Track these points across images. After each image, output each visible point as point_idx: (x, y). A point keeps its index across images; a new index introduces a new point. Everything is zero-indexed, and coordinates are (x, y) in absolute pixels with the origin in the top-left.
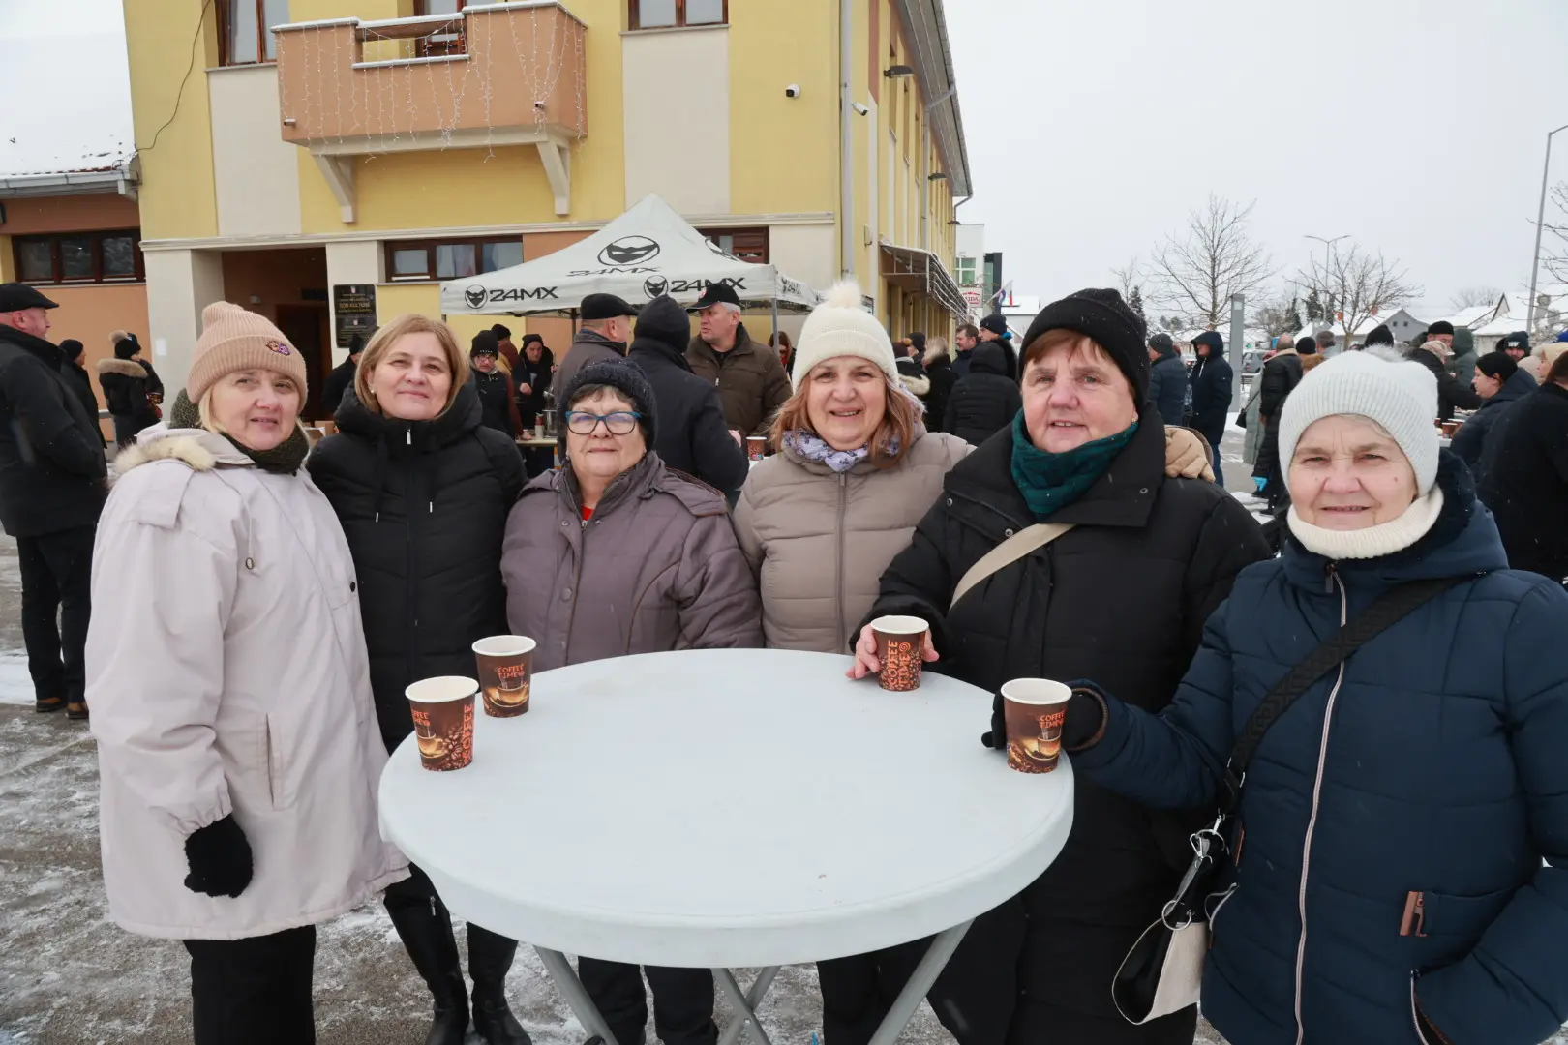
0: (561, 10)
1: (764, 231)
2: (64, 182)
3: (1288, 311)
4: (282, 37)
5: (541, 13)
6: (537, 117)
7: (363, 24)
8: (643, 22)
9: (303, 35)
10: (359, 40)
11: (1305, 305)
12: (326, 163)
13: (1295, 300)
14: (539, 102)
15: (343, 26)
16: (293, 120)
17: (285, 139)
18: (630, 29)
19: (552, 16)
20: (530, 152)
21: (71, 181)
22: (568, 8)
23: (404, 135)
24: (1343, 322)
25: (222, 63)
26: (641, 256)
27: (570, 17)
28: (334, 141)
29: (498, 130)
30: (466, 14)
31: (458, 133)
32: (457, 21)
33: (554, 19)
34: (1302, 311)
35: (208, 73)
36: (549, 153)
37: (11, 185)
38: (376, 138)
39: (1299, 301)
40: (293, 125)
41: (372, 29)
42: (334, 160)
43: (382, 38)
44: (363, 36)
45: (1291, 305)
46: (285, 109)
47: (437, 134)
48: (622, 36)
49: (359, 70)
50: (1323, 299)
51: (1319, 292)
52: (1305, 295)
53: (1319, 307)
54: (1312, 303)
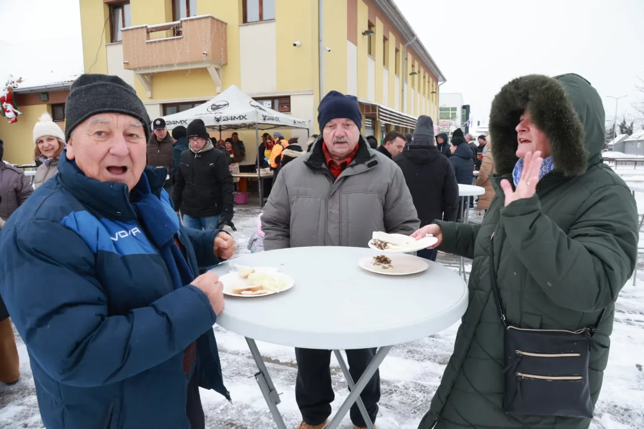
0: (212, 18)
1: (288, 97)
2: (62, 85)
3: (611, 130)
4: (124, 32)
5: (205, 20)
6: (204, 58)
7: (149, 26)
8: (249, 20)
9: (130, 31)
10: (148, 32)
11: (619, 127)
12: (140, 76)
13: (614, 125)
14: (204, 52)
15: (142, 28)
16: (127, 62)
17: (125, 68)
18: (243, 23)
19: (209, 20)
20: (204, 71)
21: (65, 85)
22: (216, 17)
23: (162, 66)
25: (112, 42)
26: (221, 108)
27: (218, 20)
28: (140, 68)
29: (193, 63)
30: (182, 21)
31: (180, 64)
32: (178, 24)
33: (210, 22)
34: (618, 130)
35: (106, 45)
36: (212, 70)
37: (47, 87)
38: (153, 67)
39: (616, 126)
40: (128, 63)
41: (152, 28)
42: (143, 75)
43: (155, 31)
44: (149, 31)
45: (612, 127)
46: (125, 58)
47: (172, 65)
48: (239, 26)
49: (147, 43)
50: (628, 124)
51: (626, 121)
52: (619, 122)
53: (626, 128)
54: (623, 126)
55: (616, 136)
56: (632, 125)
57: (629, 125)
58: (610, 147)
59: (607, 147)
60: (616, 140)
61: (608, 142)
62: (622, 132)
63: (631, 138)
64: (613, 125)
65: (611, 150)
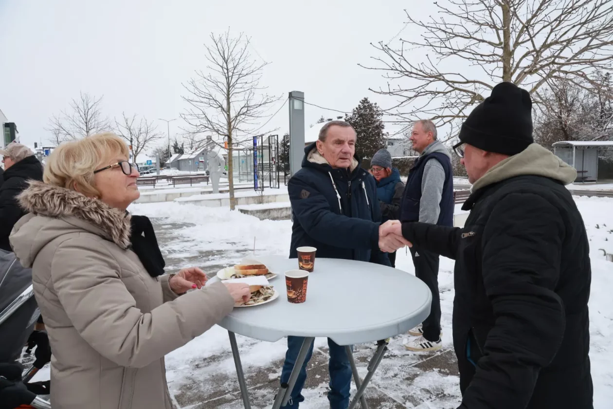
13: (169, 146)
24: (132, 150)
50: (179, 146)
51: (177, 142)
52: (172, 144)
53: (178, 148)
54: (176, 147)
55: (171, 156)
56: (183, 145)
57: (181, 146)
58: (167, 165)
59: (166, 166)
60: (172, 159)
61: (166, 161)
62: (176, 152)
63: (183, 157)
64: (167, 146)
65: (168, 168)
